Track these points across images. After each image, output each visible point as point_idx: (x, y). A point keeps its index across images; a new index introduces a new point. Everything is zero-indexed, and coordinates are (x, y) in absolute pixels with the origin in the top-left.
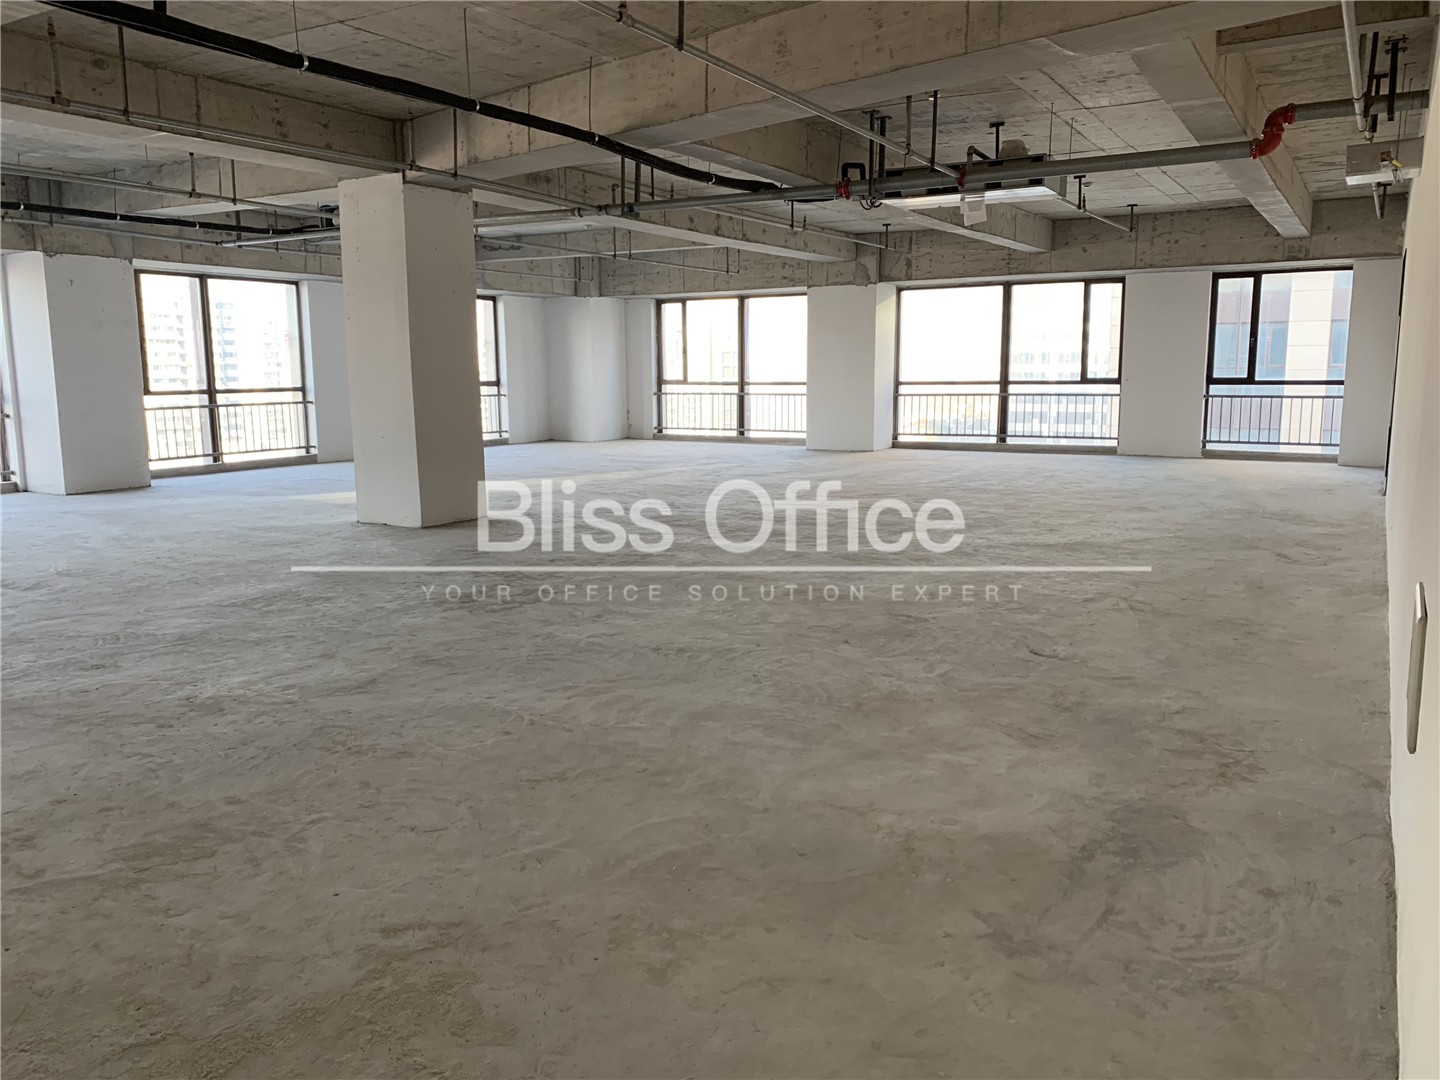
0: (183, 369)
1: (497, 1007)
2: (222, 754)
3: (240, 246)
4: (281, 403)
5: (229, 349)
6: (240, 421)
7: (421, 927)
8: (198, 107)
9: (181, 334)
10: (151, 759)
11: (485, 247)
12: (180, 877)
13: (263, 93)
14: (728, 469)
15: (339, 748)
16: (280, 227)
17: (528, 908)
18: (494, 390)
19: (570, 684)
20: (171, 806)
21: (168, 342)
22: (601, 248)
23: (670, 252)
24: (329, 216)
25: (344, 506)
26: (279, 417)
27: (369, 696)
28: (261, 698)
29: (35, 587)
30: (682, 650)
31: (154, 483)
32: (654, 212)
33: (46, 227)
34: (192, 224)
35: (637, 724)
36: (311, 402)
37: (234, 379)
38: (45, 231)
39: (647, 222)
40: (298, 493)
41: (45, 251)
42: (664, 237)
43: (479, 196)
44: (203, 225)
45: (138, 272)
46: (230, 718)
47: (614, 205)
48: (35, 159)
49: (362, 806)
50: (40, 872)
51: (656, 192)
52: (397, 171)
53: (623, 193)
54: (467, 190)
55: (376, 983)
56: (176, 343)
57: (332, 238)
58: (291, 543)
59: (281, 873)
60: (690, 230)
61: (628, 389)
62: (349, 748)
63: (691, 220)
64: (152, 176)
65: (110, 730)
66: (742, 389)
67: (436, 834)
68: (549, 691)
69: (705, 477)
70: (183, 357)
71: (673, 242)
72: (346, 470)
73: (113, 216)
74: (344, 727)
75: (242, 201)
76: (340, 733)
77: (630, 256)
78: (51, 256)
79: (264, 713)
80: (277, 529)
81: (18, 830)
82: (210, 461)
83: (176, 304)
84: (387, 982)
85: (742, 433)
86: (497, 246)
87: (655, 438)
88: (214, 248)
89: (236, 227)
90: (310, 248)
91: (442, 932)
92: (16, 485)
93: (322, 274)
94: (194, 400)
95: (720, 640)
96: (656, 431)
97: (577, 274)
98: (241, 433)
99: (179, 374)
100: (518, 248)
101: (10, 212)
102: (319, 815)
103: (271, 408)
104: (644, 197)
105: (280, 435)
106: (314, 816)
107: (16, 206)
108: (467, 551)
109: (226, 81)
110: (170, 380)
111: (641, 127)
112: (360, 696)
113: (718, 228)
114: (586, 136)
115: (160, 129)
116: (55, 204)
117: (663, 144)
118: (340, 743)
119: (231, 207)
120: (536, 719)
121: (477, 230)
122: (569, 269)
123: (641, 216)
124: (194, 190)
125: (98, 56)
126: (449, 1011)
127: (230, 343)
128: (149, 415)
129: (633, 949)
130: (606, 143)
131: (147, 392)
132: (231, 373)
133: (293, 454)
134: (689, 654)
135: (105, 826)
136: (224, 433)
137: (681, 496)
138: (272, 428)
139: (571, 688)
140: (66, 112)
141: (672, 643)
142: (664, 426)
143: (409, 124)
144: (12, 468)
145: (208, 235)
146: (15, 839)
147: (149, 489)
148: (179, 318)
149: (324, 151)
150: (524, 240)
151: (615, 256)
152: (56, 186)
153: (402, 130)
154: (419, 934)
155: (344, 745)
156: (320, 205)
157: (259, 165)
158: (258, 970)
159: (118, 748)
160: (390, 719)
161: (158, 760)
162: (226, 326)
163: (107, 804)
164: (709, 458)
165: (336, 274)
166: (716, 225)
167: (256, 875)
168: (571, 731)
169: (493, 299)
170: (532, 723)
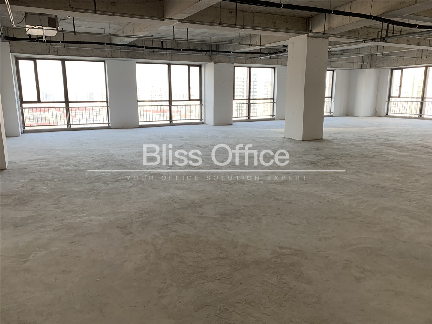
0: (243, 93)
1: (307, 274)
2: (244, 194)
3: (261, 58)
4: (267, 103)
5: (255, 87)
6: (256, 107)
7: (289, 249)
8: (253, 21)
9: (244, 83)
10: (227, 192)
11: (332, 54)
12: (232, 222)
13: (270, 15)
14: (413, 128)
15: (273, 198)
16: (272, 52)
17: (320, 251)
18: (330, 99)
19: (342, 192)
20: (231, 204)
21: (240, 85)
22: (372, 52)
23: (399, 52)
24: (285, 48)
25: (281, 133)
26: (266, 106)
27: (282, 186)
28: (254, 182)
29: (206, 148)
30: (383, 187)
31: (234, 123)
32: (393, 39)
33: (215, 56)
34: (249, 53)
35: (363, 207)
36: (275, 103)
37: (256, 96)
38: (215, 57)
39: (390, 43)
40: (269, 128)
41: (214, 62)
42: (397, 47)
43: (331, 39)
44: (252, 53)
45: (235, 67)
46: (246, 185)
47: (378, 38)
48: (214, 39)
49: (277, 214)
50: (203, 214)
51: (395, 32)
52: (306, 34)
53: (381, 34)
54: (327, 37)
55: (276, 260)
56: (242, 86)
57: (286, 55)
58: (266, 142)
59: (255, 226)
60: (407, 44)
61: (377, 99)
62: (275, 199)
63: (408, 41)
64: (240, 40)
65: (219, 184)
66: (423, 100)
67: (296, 226)
68: (335, 193)
69: (403, 131)
70: (243, 89)
71: (400, 49)
72: (283, 122)
73: (230, 52)
74: (274, 193)
75: (262, 46)
76: (273, 194)
77: (383, 55)
78: (215, 64)
79: (254, 186)
80: (262, 138)
81: (199, 203)
82: (247, 118)
83: (243, 75)
84: (279, 260)
85: (421, 116)
86: (336, 54)
87: (385, 116)
88: (254, 59)
89: (260, 53)
90: (279, 58)
91: (295, 251)
92: (203, 122)
93: (282, 65)
94: (245, 101)
95: (398, 186)
96: (386, 114)
97: (363, 62)
98: (256, 111)
99: (242, 94)
100: (343, 54)
101: (208, 53)
102: (266, 214)
103: (264, 104)
104: (390, 34)
105: (266, 112)
106: (264, 214)
107: (209, 51)
108: (315, 148)
109: (261, 13)
110: (240, 96)
111: (389, 12)
112: (280, 185)
113: (419, 43)
114: (369, 17)
115: (244, 28)
116: (217, 50)
117: (397, 16)
118: (273, 197)
119: (259, 48)
120: (330, 200)
121: (329, 50)
122: (360, 60)
123: (387, 41)
124: (250, 44)
125: (231, 10)
126: (294, 272)
127: (256, 85)
128: (234, 105)
129: (351, 270)
130: (376, 18)
131: (234, 99)
132: (255, 94)
133: (269, 117)
134: (385, 189)
135: (217, 206)
136: (251, 111)
137: (392, 137)
138: (264, 110)
139: (342, 193)
140: (222, 26)
141: (379, 185)
142: (389, 112)
143: (311, 19)
144: (203, 118)
145: (253, 56)
146: (198, 205)
147: (232, 125)
148: (243, 78)
149: (286, 30)
150: (345, 52)
151: (377, 55)
152: (218, 46)
153: (309, 20)
154: (289, 250)
155: (274, 197)
156: (283, 45)
157: (268, 35)
158: (247, 248)
159: (220, 189)
160: (287, 193)
161: (229, 193)
162: (255, 81)
163: (217, 201)
164: (406, 124)
165: (286, 65)
166: (418, 42)
167: (249, 225)
168: (340, 205)
169: (333, 71)
170: (328, 201)
